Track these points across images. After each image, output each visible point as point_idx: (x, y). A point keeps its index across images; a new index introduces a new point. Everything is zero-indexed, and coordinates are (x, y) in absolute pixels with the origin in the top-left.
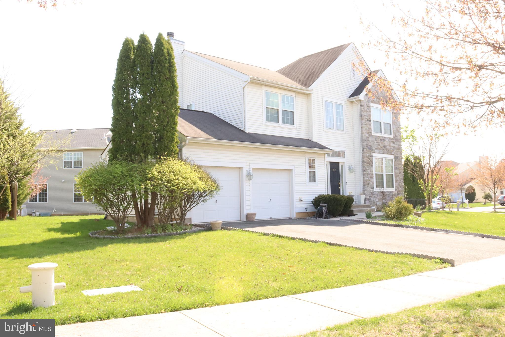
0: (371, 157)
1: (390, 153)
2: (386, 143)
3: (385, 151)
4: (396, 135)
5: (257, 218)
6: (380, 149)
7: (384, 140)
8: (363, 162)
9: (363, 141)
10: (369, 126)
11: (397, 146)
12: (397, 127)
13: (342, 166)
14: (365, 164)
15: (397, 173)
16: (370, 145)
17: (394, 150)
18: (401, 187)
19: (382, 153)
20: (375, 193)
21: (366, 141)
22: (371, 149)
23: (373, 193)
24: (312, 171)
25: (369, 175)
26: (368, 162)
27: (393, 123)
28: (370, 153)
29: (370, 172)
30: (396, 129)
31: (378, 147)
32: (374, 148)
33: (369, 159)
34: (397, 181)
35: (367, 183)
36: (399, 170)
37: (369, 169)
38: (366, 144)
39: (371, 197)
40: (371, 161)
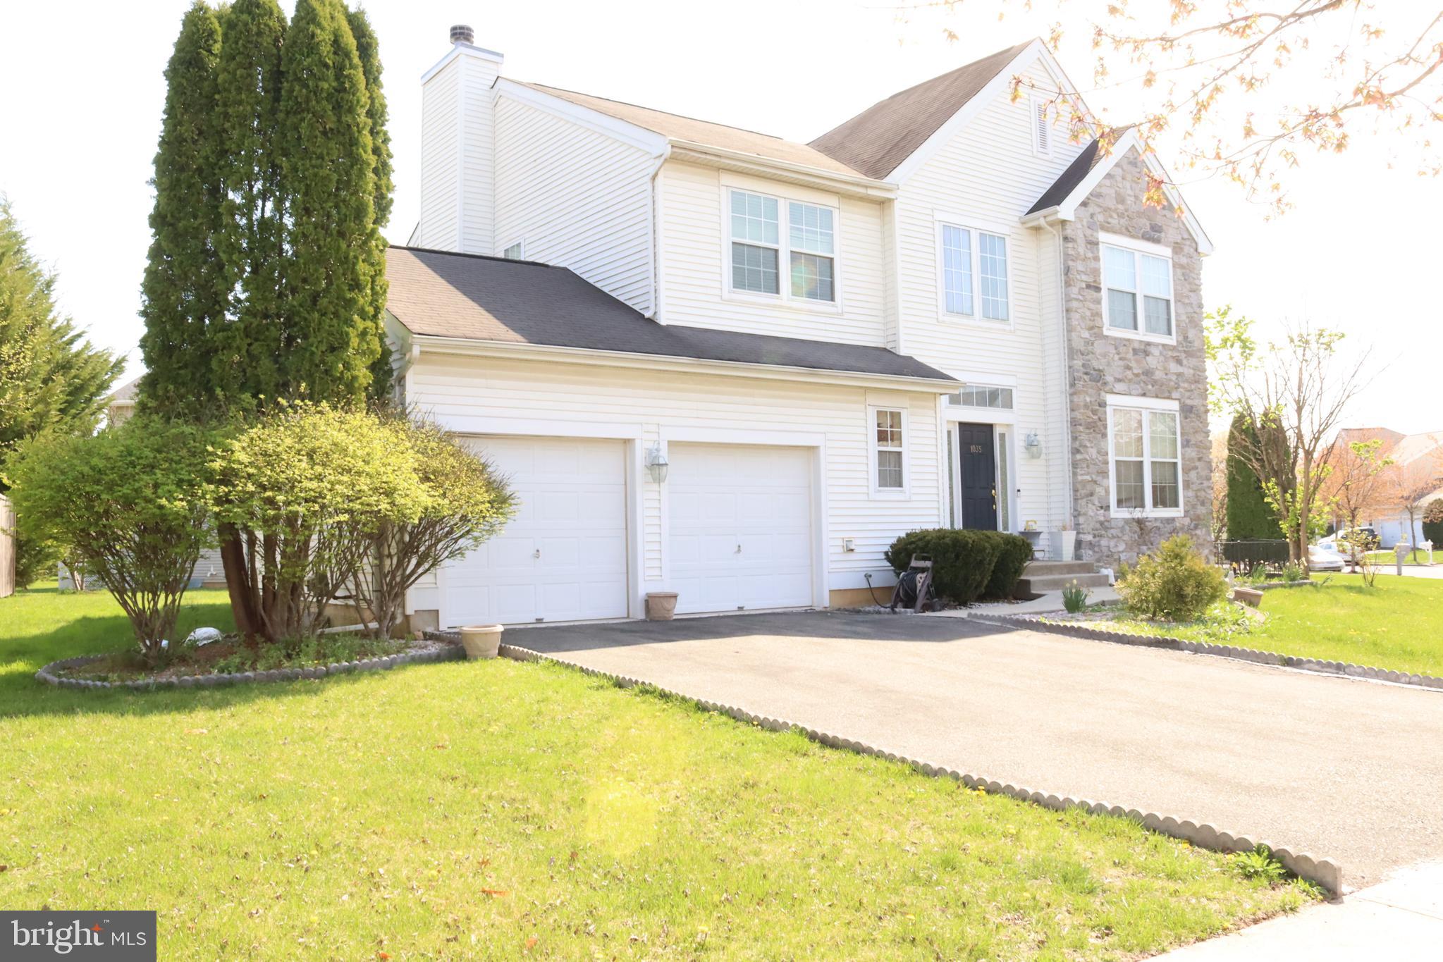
0: (1100, 406)
1: (1167, 394)
2: (1152, 362)
3: (1150, 387)
4: (1186, 338)
5: (682, 608)
6: (1130, 381)
7: (1147, 353)
8: (1074, 423)
9: (1072, 353)
10: (1092, 306)
11: (1192, 371)
12: (1190, 310)
13: (1002, 436)
14: (1081, 428)
15: (1191, 460)
16: (1096, 367)
17: (1182, 385)
18: (1203, 504)
19: (1137, 392)
20: (1113, 524)
21: (1083, 354)
22: (1098, 381)
23: (1106, 524)
24: (890, 452)
25: (1094, 464)
26: (1091, 424)
27: (1178, 298)
28: (1098, 395)
29: (1098, 455)
30: (1186, 317)
31: (1125, 374)
32: (1112, 379)
33: (1094, 412)
34: (1191, 486)
35: (1085, 491)
36: (1196, 449)
37: (1093, 445)
38: (1083, 365)
39: (1101, 536)
40: (1099, 419)
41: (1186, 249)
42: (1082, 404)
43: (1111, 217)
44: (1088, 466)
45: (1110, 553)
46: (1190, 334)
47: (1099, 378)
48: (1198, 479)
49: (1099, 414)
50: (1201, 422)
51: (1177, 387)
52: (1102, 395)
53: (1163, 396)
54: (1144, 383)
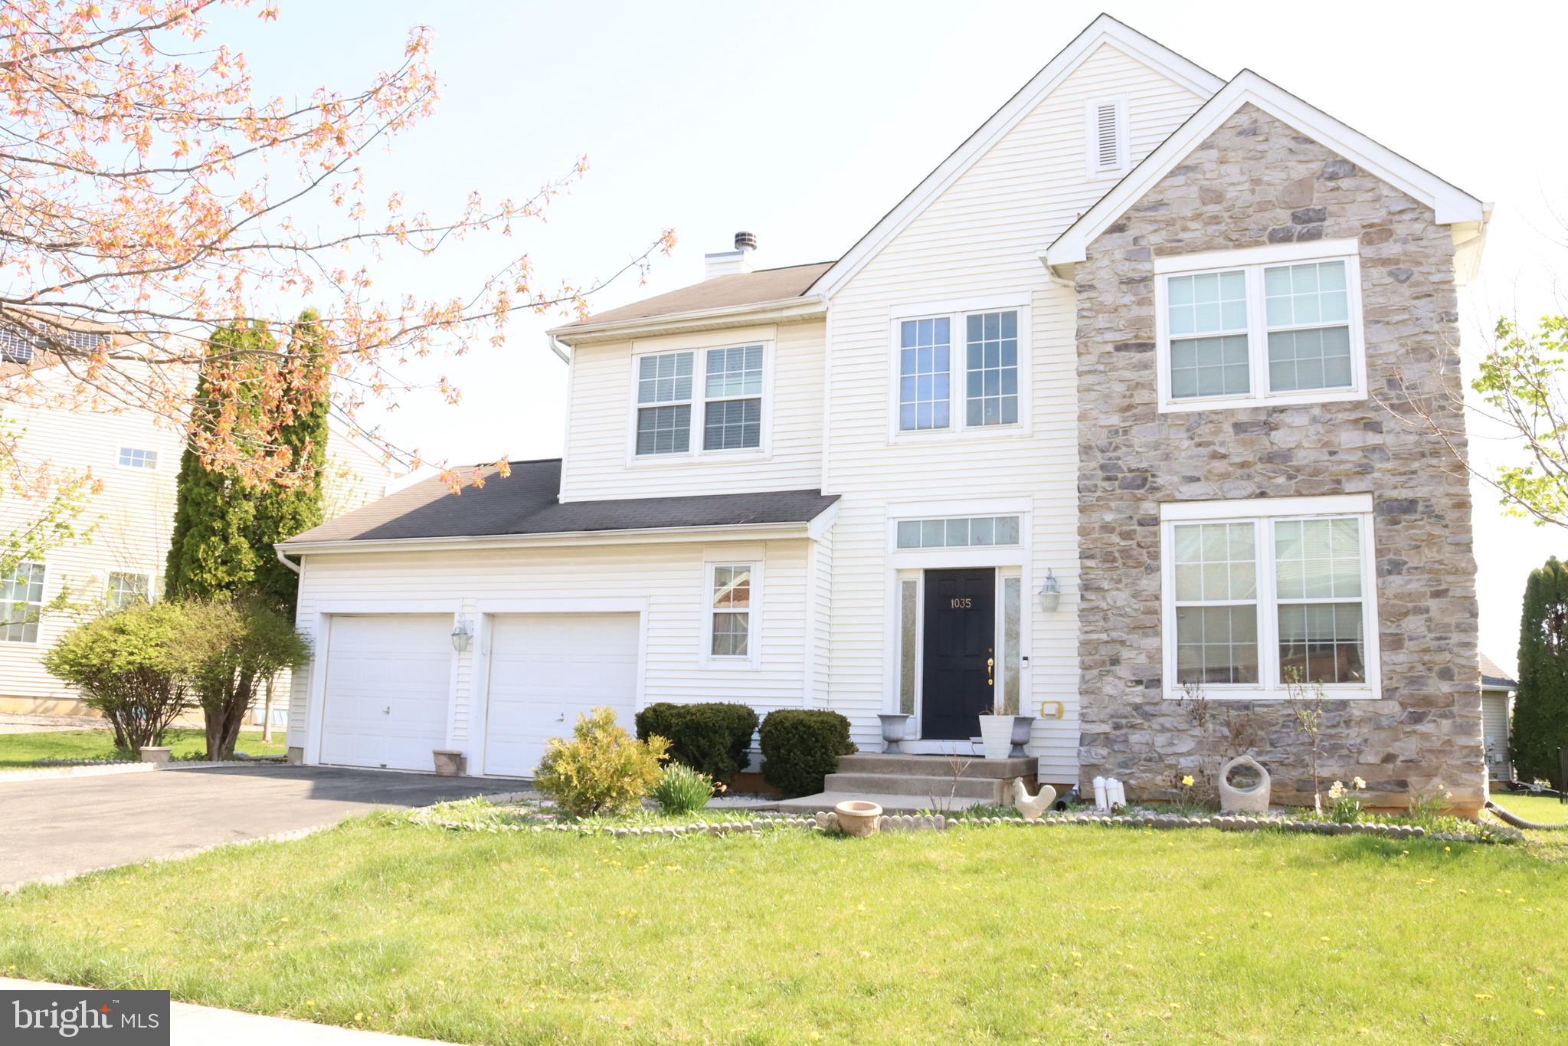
0: (1141, 524)
1: (1329, 488)
2: (1282, 439)
3: (1281, 480)
4: (1392, 383)
6: (1224, 476)
7: (1269, 427)
8: (1085, 555)
9: (1085, 450)
11: (1414, 438)
13: (1014, 584)
14: (1096, 563)
15: (1410, 596)
16: (1133, 467)
17: (1378, 465)
18: (1446, 674)
19: (1244, 493)
20: (1164, 708)
21: (1103, 451)
22: (1143, 485)
23: (1147, 708)
24: (734, 614)
25: (1121, 615)
26: (1117, 555)
27: (1374, 318)
28: (1138, 508)
29: (1134, 600)
30: (1401, 345)
31: (1209, 467)
32: (1176, 479)
33: (1127, 535)
34: (1407, 643)
35: (1097, 657)
36: (1426, 576)
37: (1119, 586)
38: (1102, 467)
39: (1133, 726)
40: (1139, 545)
41: (1401, 230)
42: (1097, 525)
43: (1185, 229)
44: (1105, 619)
45: (1156, 755)
46: (1409, 373)
47: (1142, 482)
48: (1430, 631)
49: (1139, 538)
50: (1446, 526)
51: (1364, 470)
52: (1148, 508)
53: (1317, 492)
54: (1264, 475)
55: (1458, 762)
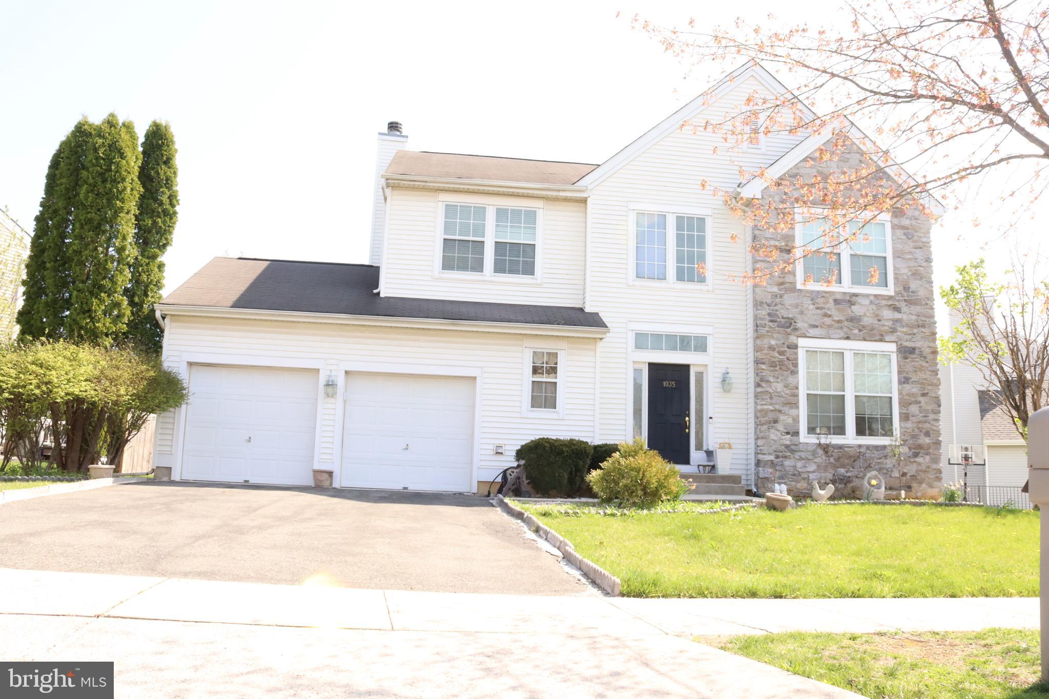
0: (789, 347)
1: (877, 338)
2: (857, 310)
3: (856, 331)
4: (906, 289)
6: (829, 326)
7: (851, 303)
8: (757, 362)
9: (757, 304)
10: (783, 266)
11: (914, 317)
12: (912, 264)
13: (700, 376)
14: (763, 367)
15: (912, 395)
16: (785, 316)
17: (899, 329)
18: (927, 434)
19: (839, 336)
20: (801, 447)
21: (769, 306)
22: (790, 327)
23: (793, 447)
24: (545, 382)
25: (779, 396)
26: (777, 363)
27: (897, 255)
28: (788, 338)
29: (785, 389)
30: (909, 270)
31: (822, 321)
32: (806, 325)
33: (782, 353)
34: (911, 418)
35: (767, 418)
36: (919, 386)
37: (778, 380)
38: (769, 315)
39: (785, 457)
40: (788, 359)
41: (910, 213)
42: (766, 346)
44: (771, 398)
45: (797, 472)
46: (913, 285)
47: (789, 325)
48: (920, 412)
49: (788, 355)
50: (927, 362)
51: (893, 331)
52: (793, 339)
53: (873, 339)
54: (848, 328)
55: (933, 477)
